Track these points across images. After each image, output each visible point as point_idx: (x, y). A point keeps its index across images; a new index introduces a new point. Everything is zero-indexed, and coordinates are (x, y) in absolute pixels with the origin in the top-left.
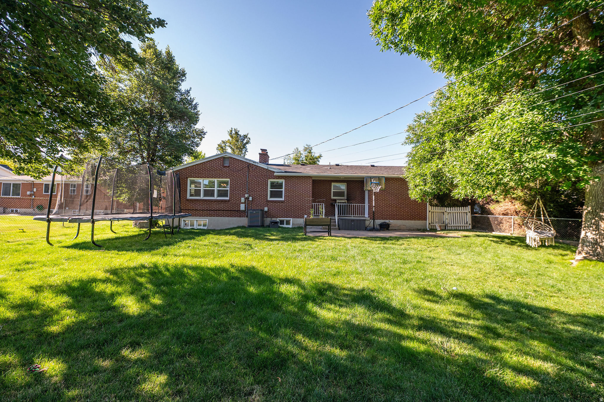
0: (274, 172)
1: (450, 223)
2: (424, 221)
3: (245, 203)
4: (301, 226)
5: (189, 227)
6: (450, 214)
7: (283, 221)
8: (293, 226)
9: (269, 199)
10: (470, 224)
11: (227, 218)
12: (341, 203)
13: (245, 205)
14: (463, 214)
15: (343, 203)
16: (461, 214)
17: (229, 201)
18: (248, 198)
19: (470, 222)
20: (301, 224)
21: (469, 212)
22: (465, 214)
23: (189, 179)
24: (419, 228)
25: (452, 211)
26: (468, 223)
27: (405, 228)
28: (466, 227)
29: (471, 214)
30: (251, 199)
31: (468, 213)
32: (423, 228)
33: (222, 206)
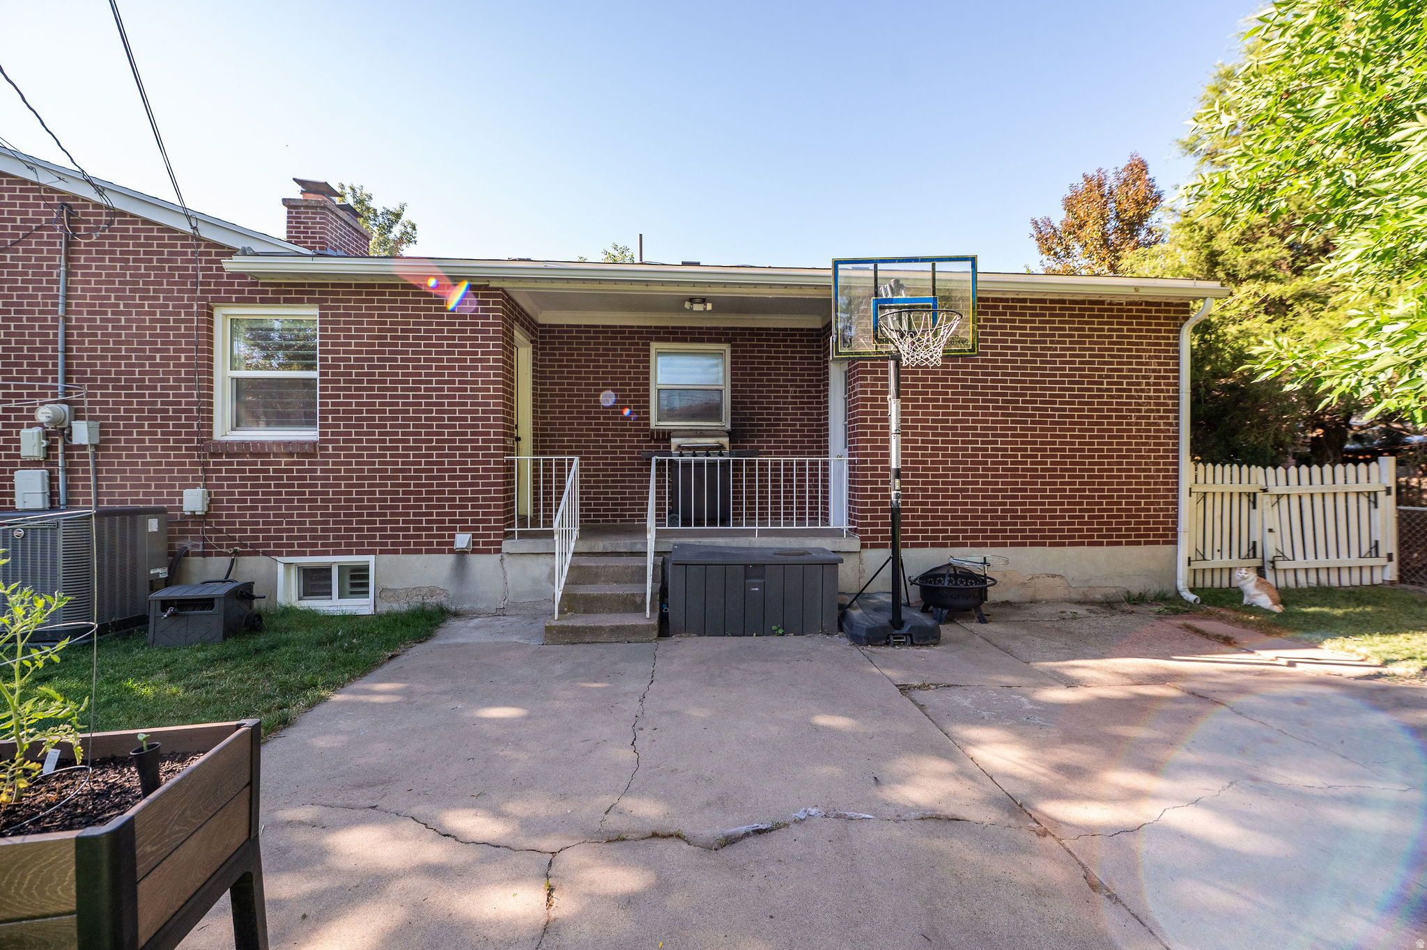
1: (1289, 554)
2: (1162, 550)
3: (45, 461)
4: (432, 601)
6: (1284, 501)
7: (325, 572)
8: (385, 608)
9: (223, 432)
10: (1390, 557)
12: (694, 450)
13: (52, 479)
14: (1352, 499)
15: (708, 450)
16: (1341, 499)
19: (1390, 544)
20: (432, 591)
21: (1388, 491)
22: (1364, 501)
24: (1136, 587)
25: (1294, 489)
26: (1383, 552)
27: (1061, 593)
28: (1366, 574)
29: (1398, 503)
31: (1381, 495)
32: (1154, 588)
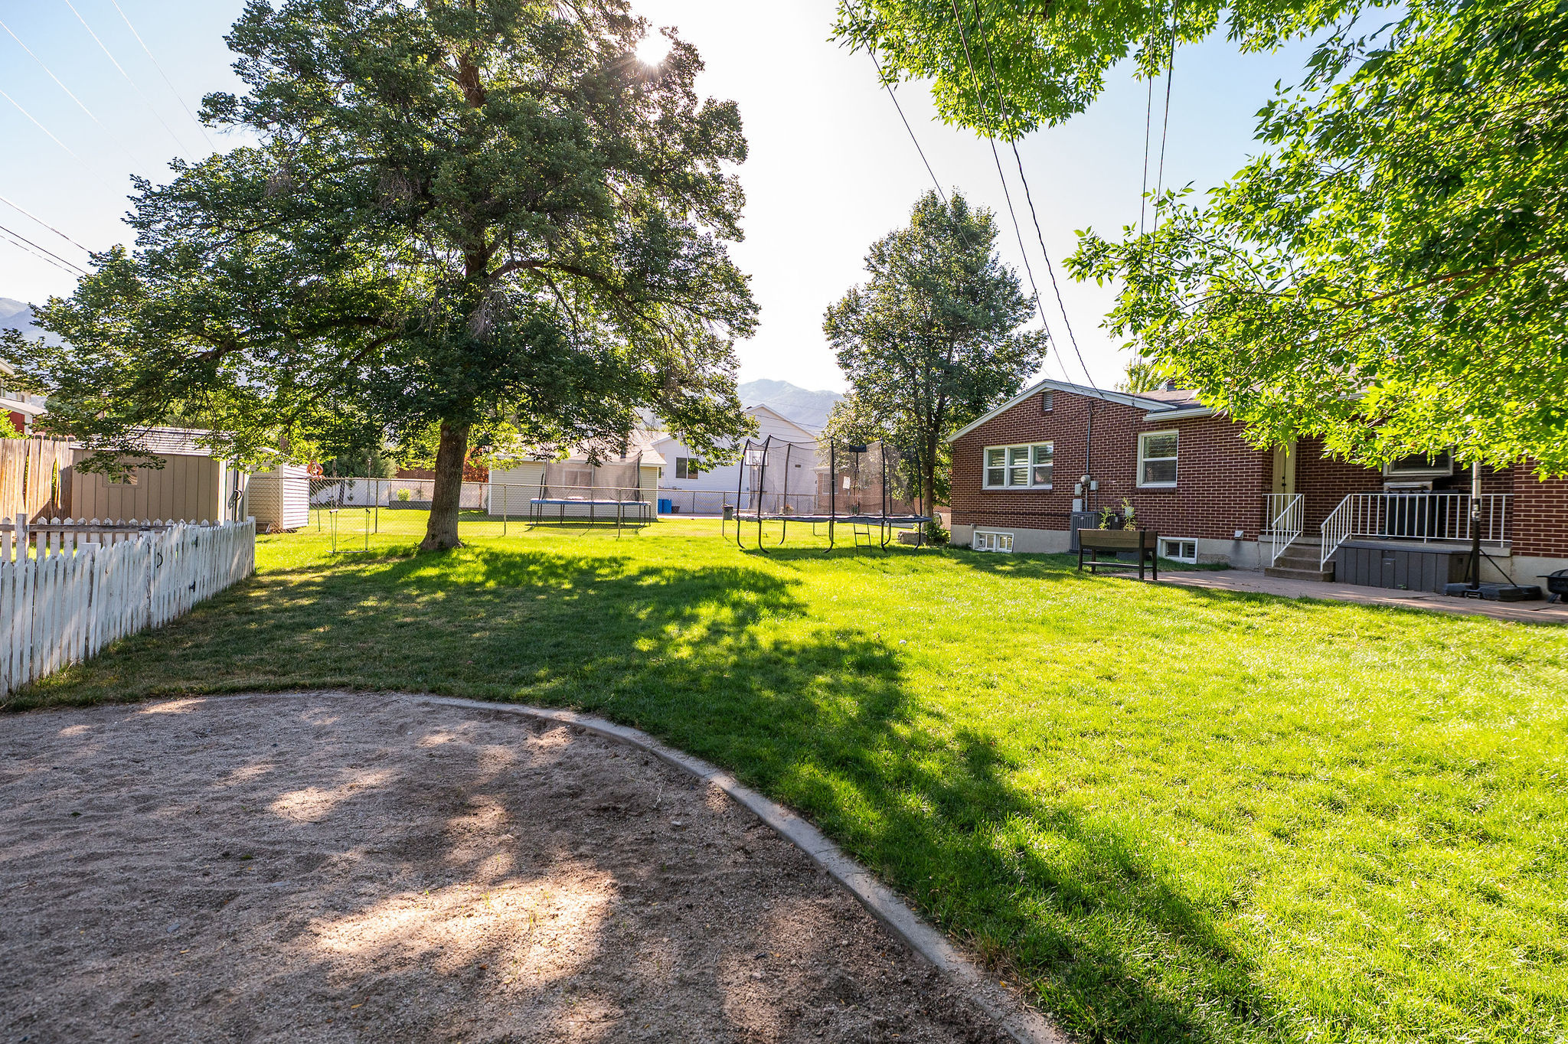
0: (1146, 411)
3: (1082, 496)
4: (1222, 561)
5: (986, 548)
7: (1176, 545)
8: (1201, 562)
9: (1140, 484)
11: (1047, 532)
13: (1084, 502)
17: (1051, 492)
18: (1086, 485)
20: (1223, 557)
23: (987, 449)
30: (1094, 485)
33: (1039, 505)
